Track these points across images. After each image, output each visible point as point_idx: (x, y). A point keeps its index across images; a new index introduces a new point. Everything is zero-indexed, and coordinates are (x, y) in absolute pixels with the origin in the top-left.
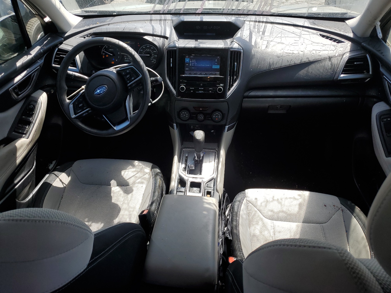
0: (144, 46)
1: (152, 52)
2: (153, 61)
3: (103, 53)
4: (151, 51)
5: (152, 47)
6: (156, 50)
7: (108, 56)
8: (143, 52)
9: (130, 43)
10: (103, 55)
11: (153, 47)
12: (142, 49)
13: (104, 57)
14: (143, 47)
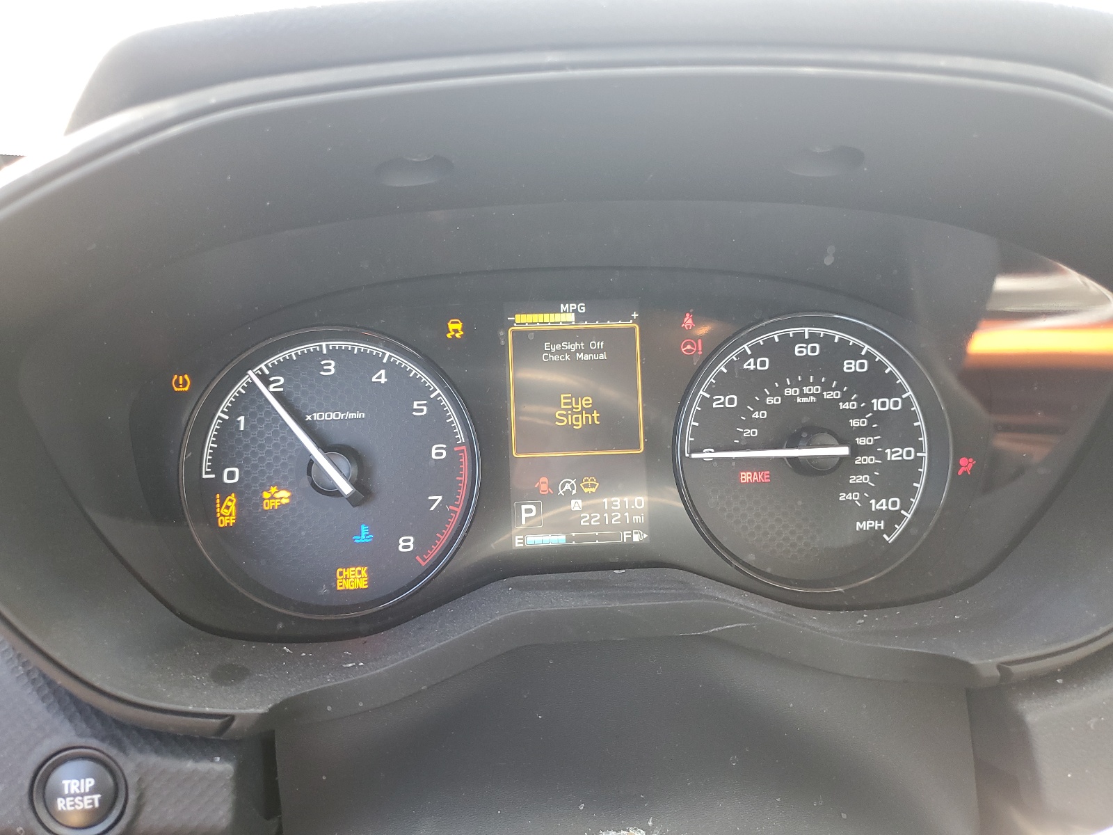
0: (757, 351)
1: (858, 414)
2: (878, 515)
3: (217, 468)
4: (847, 397)
5: (855, 353)
6: (894, 390)
7: (284, 496)
8: (751, 423)
9: (579, 317)
10: (226, 491)
11: (869, 356)
12: (736, 381)
13: (227, 513)
14: (744, 357)
